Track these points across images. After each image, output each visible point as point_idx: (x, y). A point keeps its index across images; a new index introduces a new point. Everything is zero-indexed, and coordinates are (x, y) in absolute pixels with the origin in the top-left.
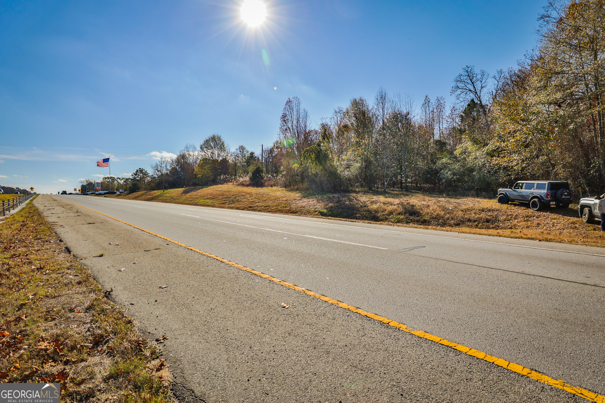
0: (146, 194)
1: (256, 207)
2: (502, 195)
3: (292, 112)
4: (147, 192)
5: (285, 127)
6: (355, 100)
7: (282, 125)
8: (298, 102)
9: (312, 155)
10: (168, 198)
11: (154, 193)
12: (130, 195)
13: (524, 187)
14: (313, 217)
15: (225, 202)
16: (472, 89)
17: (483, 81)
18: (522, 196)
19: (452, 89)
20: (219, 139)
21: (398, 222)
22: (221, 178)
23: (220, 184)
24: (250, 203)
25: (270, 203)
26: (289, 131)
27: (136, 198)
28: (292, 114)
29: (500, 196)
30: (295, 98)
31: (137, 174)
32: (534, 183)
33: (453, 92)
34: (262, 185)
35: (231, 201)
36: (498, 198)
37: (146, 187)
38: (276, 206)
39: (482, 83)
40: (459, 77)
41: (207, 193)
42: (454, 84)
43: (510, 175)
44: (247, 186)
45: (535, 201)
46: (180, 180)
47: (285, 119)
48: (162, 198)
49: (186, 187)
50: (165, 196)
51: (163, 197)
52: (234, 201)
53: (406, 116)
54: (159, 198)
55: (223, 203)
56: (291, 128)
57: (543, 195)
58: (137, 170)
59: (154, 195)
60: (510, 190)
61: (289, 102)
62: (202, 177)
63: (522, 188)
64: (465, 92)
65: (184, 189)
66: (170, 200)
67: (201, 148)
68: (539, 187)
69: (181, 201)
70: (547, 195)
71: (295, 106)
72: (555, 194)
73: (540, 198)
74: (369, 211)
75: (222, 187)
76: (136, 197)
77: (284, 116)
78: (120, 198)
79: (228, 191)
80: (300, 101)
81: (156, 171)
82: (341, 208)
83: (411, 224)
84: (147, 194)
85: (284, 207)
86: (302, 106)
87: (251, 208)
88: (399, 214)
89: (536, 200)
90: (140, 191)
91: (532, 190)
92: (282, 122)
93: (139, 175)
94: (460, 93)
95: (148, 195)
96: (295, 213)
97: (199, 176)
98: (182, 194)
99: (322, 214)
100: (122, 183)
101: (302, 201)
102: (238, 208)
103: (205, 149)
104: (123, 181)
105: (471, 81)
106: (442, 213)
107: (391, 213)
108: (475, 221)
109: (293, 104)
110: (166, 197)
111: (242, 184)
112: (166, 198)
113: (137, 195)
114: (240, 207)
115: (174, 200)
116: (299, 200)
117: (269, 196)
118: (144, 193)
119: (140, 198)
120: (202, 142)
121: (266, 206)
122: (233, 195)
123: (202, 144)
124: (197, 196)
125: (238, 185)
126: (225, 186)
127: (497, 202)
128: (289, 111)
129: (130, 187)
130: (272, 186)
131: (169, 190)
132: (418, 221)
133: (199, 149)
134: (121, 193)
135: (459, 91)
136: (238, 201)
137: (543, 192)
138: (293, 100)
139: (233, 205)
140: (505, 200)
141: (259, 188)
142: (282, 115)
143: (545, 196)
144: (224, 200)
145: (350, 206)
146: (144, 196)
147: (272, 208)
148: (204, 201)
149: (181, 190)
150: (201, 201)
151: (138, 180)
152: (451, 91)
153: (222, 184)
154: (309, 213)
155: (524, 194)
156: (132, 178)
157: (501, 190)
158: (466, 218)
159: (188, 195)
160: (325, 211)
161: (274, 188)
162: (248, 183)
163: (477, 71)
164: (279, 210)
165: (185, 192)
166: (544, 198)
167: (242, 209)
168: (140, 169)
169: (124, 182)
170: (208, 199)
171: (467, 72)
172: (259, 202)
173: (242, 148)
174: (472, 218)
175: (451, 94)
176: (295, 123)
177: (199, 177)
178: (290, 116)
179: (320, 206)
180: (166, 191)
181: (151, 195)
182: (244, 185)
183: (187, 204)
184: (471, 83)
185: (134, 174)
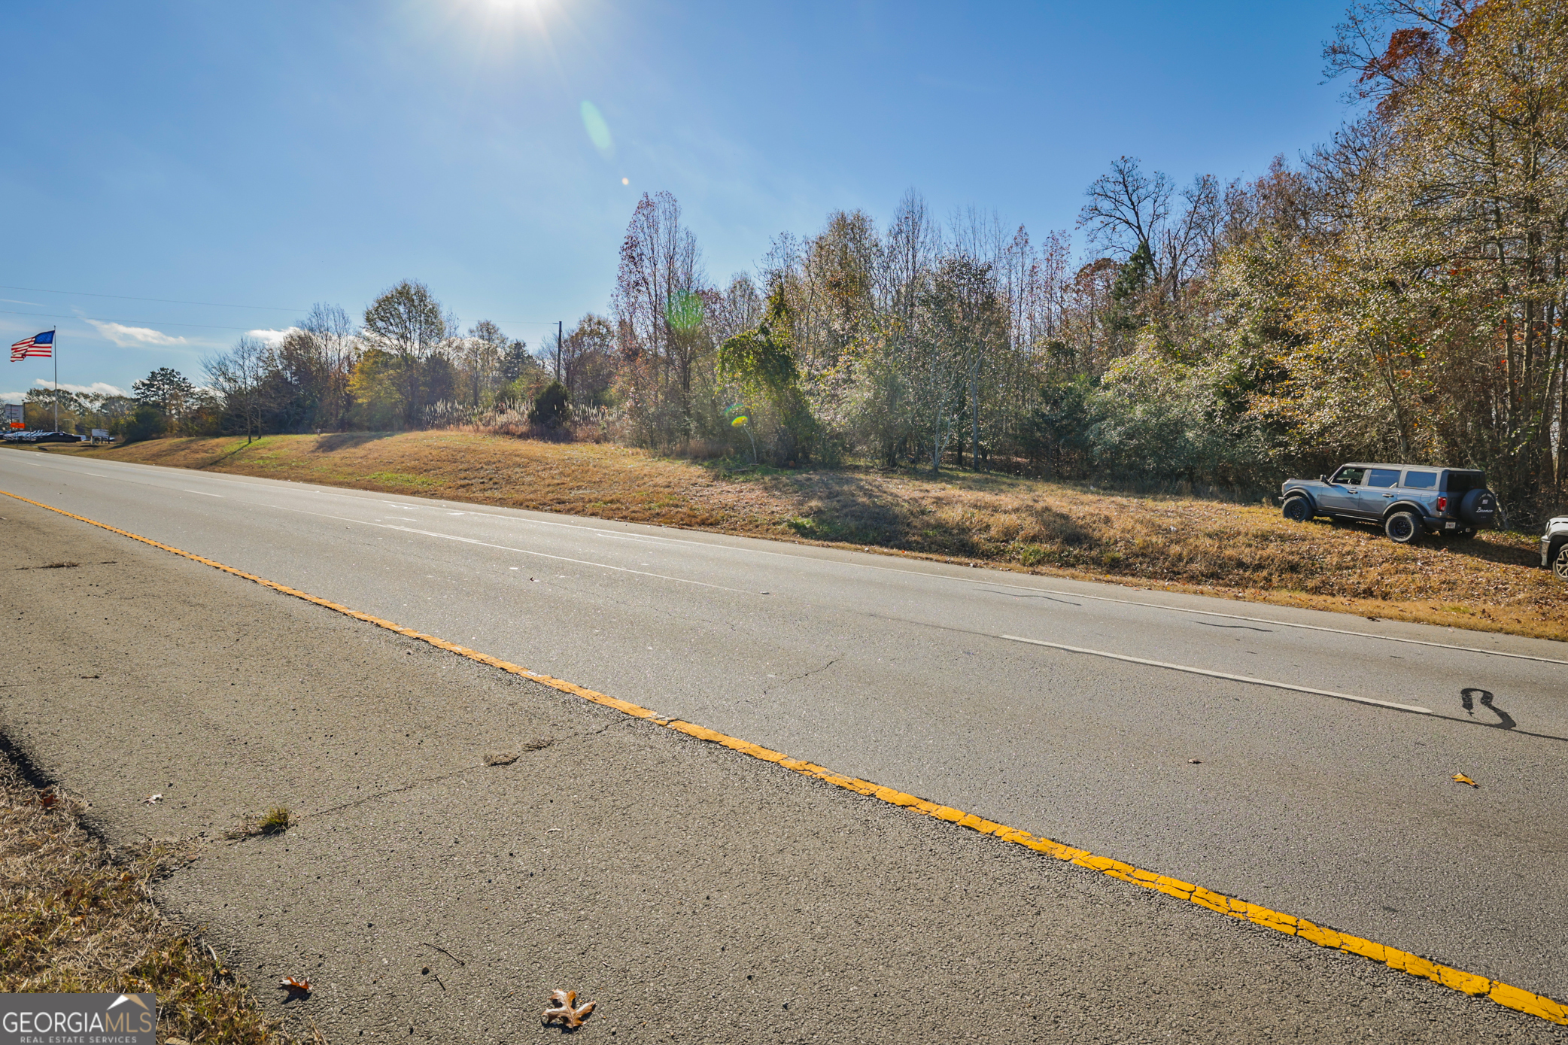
0: (188, 448)
1: (576, 501)
2: (1295, 498)
3: (654, 236)
4: (191, 441)
5: (633, 278)
6: (843, 217)
7: (626, 269)
8: (672, 208)
9: (748, 357)
10: (268, 462)
11: (217, 446)
12: (132, 448)
13: (1365, 479)
14: (776, 540)
15: (467, 481)
16: (1132, 218)
17: (1161, 199)
18: (1360, 502)
19: (1080, 212)
20: (422, 296)
21: (1039, 562)
22: (435, 411)
23: (433, 427)
24: (551, 488)
25: (617, 492)
26: (644, 289)
27: (154, 459)
28: (655, 242)
29: (1291, 499)
30: (664, 194)
31: (153, 386)
32: (1399, 471)
33: (1083, 221)
34: (568, 438)
35: (486, 481)
36: (1284, 506)
37: (187, 425)
38: (642, 502)
39: (1157, 204)
40: (1101, 183)
41: (400, 454)
42: (1088, 201)
43: (1286, 445)
44: (523, 436)
45: (1404, 518)
46: (300, 409)
47: (635, 255)
48: (247, 461)
49: (321, 432)
50: (258, 456)
51: (250, 457)
52: (495, 480)
53: (983, 272)
54: (237, 463)
55: (463, 486)
56: (650, 279)
57: (1425, 505)
58: (153, 373)
59: (219, 451)
60: (1324, 485)
61: (647, 204)
62: (369, 404)
63: (1356, 481)
64: (1111, 225)
65: (316, 436)
66: (279, 468)
67: (368, 320)
68: (1413, 480)
69: (316, 475)
70: (1440, 504)
71: (662, 218)
72: (1459, 500)
73: (1418, 512)
74: (941, 527)
75: (445, 436)
76: (154, 455)
77: (631, 244)
78: (98, 457)
79: (467, 450)
80: (677, 204)
81: (221, 379)
82: (852, 516)
83: (1079, 571)
84: (194, 446)
85: (668, 505)
86: (683, 222)
87: (560, 505)
88: (1034, 539)
89: (1406, 514)
90: (166, 437)
91: (1392, 489)
92: (626, 262)
93: (159, 389)
94: (1100, 225)
95: (196, 452)
96: (711, 524)
97: (360, 401)
98: (313, 451)
99: (803, 532)
100: (95, 411)
101: (719, 490)
102: (519, 504)
103: (380, 324)
104: (98, 404)
105: (1130, 200)
106: (1159, 540)
107: (1009, 535)
108: (1259, 567)
109: (659, 213)
110: (262, 458)
111: (506, 432)
112: (261, 462)
113: (156, 449)
114: (527, 500)
115: (292, 468)
116: (708, 486)
117: (605, 471)
118: (182, 443)
119: (168, 458)
120: (371, 304)
121: (611, 502)
122: (488, 463)
123: (371, 308)
124: (370, 462)
125: (496, 433)
126: (452, 433)
127: (1282, 515)
128: (646, 230)
129: (130, 424)
130: (598, 442)
131: (265, 439)
132: (1097, 562)
133: (362, 322)
134: (96, 439)
135: (1097, 222)
136: (508, 481)
137: (1428, 496)
138: (656, 201)
139: (497, 494)
140: (1304, 509)
141: (563, 446)
142: (626, 241)
143: (1435, 506)
144: (463, 475)
145: (877, 510)
146: (183, 453)
147: (634, 508)
148: (395, 475)
149: (309, 440)
150: (384, 477)
151: (156, 405)
152: (1079, 219)
153: (440, 427)
154: (757, 527)
155: (1366, 497)
156: (134, 397)
157: (1293, 484)
158: (1230, 558)
159: (337, 455)
160: (807, 522)
161: (609, 447)
162: (524, 429)
163: (1146, 171)
164: (658, 514)
165: (327, 447)
166: (1430, 512)
167: (536, 508)
168: (162, 369)
169: (103, 406)
170: (407, 470)
171: (1121, 172)
172: (579, 488)
173: (487, 330)
174: (1247, 560)
175: (1078, 225)
176: (662, 266)
177: (360, 405)
178: (649, 246)
179: (783, 507)
180: (256, 442)
181: (206, 452)
182: (514, 435)
183: (340, 484)
184: (1129, 203)
185: (144, 385)
